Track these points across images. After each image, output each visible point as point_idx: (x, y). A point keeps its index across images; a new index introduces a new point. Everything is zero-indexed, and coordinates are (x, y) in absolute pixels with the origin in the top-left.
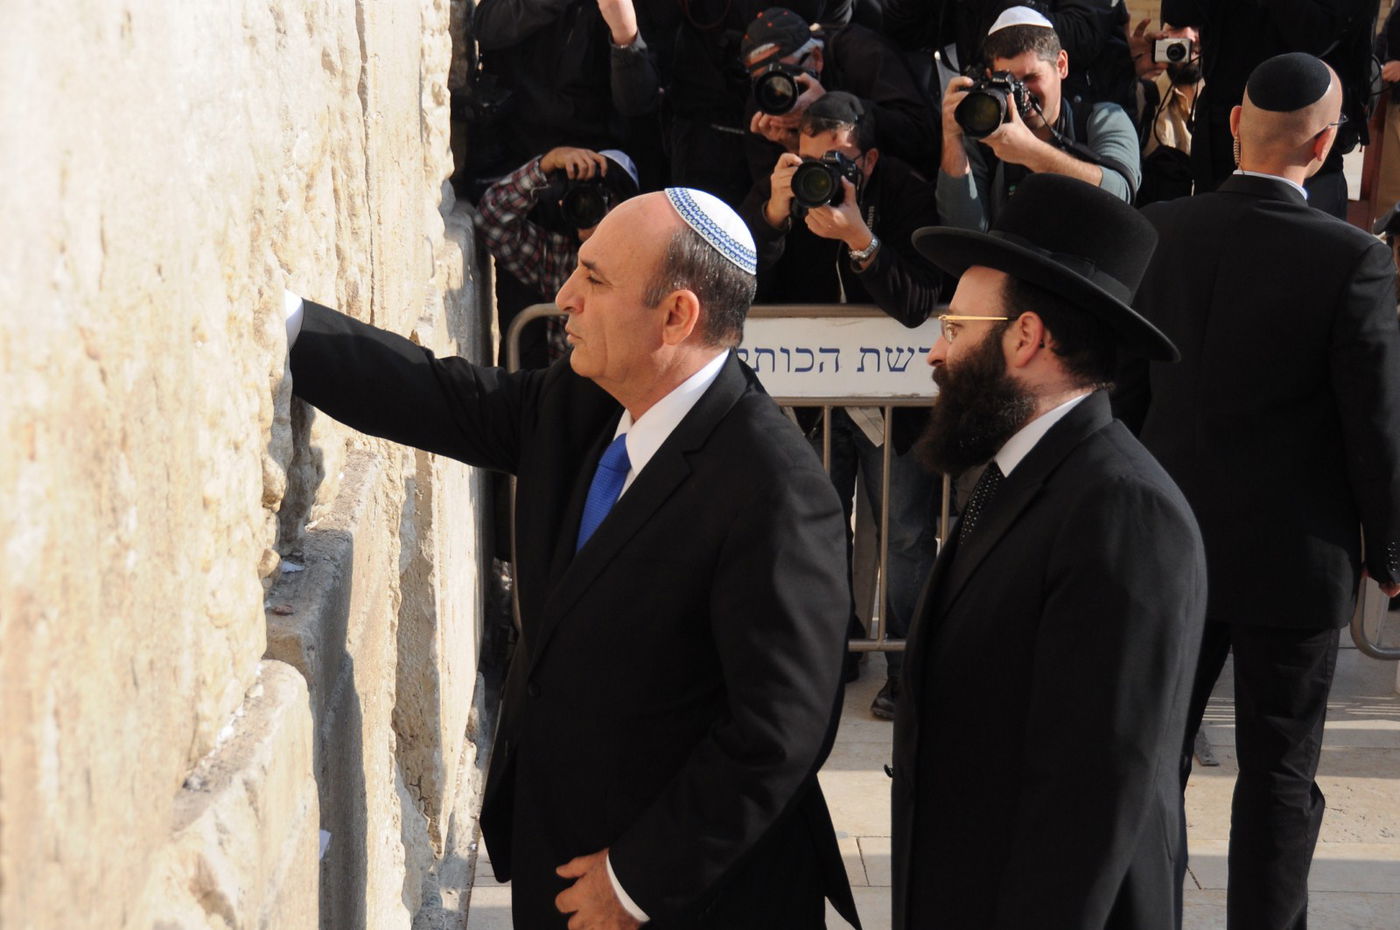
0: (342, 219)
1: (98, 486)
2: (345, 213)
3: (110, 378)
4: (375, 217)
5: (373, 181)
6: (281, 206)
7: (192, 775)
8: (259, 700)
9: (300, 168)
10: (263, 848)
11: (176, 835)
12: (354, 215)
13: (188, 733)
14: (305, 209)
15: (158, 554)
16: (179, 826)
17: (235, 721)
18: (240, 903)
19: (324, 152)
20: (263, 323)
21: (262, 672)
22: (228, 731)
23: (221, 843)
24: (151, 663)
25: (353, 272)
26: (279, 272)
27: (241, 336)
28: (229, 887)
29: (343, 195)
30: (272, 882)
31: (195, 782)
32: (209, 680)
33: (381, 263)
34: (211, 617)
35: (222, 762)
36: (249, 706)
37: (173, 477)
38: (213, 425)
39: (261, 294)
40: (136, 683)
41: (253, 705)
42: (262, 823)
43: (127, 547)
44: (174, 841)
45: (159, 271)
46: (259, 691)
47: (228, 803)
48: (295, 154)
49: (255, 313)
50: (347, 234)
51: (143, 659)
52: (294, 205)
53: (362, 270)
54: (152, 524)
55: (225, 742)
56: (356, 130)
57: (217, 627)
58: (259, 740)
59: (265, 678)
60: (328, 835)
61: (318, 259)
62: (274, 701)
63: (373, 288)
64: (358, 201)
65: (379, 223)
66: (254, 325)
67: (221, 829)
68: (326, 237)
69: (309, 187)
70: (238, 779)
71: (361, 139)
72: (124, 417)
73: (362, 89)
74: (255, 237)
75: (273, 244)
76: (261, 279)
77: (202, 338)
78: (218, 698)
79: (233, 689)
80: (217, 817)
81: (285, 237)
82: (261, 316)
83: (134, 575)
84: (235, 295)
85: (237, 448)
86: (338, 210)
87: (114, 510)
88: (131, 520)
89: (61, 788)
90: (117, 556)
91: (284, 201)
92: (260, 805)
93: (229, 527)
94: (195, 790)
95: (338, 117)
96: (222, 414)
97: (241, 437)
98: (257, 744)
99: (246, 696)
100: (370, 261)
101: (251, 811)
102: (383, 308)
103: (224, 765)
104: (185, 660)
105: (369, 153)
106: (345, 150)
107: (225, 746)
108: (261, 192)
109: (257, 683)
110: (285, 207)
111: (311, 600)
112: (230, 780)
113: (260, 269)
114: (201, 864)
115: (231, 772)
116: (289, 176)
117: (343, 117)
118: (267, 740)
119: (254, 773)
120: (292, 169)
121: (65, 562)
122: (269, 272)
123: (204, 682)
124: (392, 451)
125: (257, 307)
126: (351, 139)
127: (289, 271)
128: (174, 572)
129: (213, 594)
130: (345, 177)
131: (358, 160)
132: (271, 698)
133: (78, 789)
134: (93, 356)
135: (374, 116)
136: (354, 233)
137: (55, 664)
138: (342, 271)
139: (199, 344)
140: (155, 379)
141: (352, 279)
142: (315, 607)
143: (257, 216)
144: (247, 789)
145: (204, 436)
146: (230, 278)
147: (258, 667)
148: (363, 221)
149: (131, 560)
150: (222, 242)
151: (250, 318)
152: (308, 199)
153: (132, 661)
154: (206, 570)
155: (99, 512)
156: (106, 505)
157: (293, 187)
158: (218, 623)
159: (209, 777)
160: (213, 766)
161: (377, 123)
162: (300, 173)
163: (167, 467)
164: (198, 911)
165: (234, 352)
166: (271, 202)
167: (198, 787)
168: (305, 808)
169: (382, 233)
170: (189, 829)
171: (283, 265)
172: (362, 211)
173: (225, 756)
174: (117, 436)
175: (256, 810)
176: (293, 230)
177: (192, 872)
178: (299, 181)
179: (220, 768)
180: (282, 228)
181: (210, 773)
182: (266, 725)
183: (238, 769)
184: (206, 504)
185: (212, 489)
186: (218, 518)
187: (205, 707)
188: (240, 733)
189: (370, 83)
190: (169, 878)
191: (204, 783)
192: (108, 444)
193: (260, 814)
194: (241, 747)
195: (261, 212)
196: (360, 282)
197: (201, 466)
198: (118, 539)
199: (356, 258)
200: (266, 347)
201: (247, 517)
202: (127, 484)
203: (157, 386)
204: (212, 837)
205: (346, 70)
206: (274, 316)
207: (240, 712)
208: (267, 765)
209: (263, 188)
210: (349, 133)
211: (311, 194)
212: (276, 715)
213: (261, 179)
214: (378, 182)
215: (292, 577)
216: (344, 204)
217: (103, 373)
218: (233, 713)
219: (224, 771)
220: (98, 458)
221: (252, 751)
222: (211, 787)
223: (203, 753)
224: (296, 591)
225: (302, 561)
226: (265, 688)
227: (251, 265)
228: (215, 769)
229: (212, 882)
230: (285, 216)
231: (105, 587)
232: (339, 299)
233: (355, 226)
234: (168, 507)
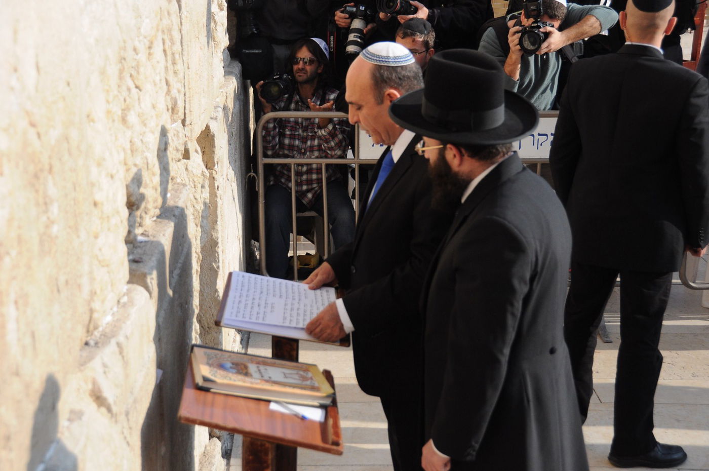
0: (168, 65)
1: (37, 191)
2: (170, 62)
3: (42, 137)
4: (186, 65)
5: (185, 47)
6: (136, 57)
7: (91, 339)
8: (125, 305)
9: (145, 37)
10: (127, 376)
11: (82, 368)
12: (175, 63)
13: (87, 318)
14: (148, 59)
15: (70, 227)
16: (82, 364)
17: (113, 314)
18: (115, 402)
19: (158, 30)
20: (126, 115)
21: (127, 290)
22: (109, 318)
23: (105, 373)
24: (67, 282)
25: (174, 92)
26: (134, 90)
27: (113, 121)
28: (109, 394)
29: (169, 52)
30: (132, 393)
31: (92, 343)
32: (98, 292)
33: (189, 89)
34: (100, 262)
35: (106, 333)
36: (120, 306)
37: (78, 189)
38: (99, 165)
39: (125, 100)
40: (58, 291)
41: (122, 306)
42: (126, 363)
43: (53, 222)
44: (81, 371)
45: (68, 84)
46: (125, 299)
47: (108, 353)
48: (142, 30)
49: (122, 110)
50: (171, 72)
51: (62, 279)
52: (142, 57)
53: (179, 92)
54: (66, 212)
55: (108, 324)
56: (175, 20)
57: (103, 266)
58: (124, 322)
59: (128, 293)
60: (161, 372)
61: (155, 85)
62: (132, 304)
63: (185, 101)
64: (177, 56)
65: (188, 68)
66: (122, 117)
67: (105, 365)
68: (160, 73)
69: (150, 48)
70: (113, 342)
71: (178, 25)
72: (50, 157)
74: (121, 71)
75: (131, 76)
76: (125, 93)
77: (93, 121)
78: (103, 301)
79: (111, 298)
80: (103, 360)
81: (138, 73)
82: (125, 112)
83: (57, 237)
84: (110, 100)
85: (112, 177)
86: (166, 61)
87: (46, 204)
88: (55, 209)
89: (19, 340)
90: (47, 227)
91: (137, 54)
92: (125, 354)
93: (108, 217)
94: (92, 347)
95: (166, 13)
96: (104, 159)
97: (114, 172)
98: (123, 325)
99: (119, 301)
100: (183, 87)
101: (120, 357)
102: (190, 111)
103: (107, 335)
104: (85, 281)
105: (183, 32)
106: (170, 30)
107: (108, 326)
108: (124, 49)
109: (124, 295)
110: (138, 57)
111: (152, 255)
112: (110, 342)
113: (124, 88)
114: (94, 383)
115: (110, 338)
116: (140, 41)
117: (169, 14)
118: (128, 323)
119: (121, 339)
120: (141, 38)
121: (19, 227)
122: (129, 90)
123: (95, 293)
124: (196, 184)
125: (123, 107)
126: (173, 25)
127: (140, 90)
128: (78, 237)
129: (100, 250)
130: (170, 44)
131: (176, 36)
132: (131, 302)
133: (28, 341)
134: (33, 125)
135: (185, 14)
136: (175, 73)
137: (14, 278)
138: (168, 92)
139: (92, 124)
140: (67, 139)
141: (174, 96)
142: (154, 259)
143: (123, 61)
144: (118, 347)
145: (94, 170)
146: (108, 91)
147: (125, 288)
148: (180, 67)
149: (55, 229)
150: (103, 72)
151: (120, 113)
152: (150, 54)
153: (57, 279)
154: (96, 237)
155: (37, 204)
156: (41, 201)
157: (142, 47)
158: (103, 264)
159: (99, 340)
160: (101, 335)
161: (186, 17)
162: (145, 41)
163: (74, 184)
164: (93, 406)
165: (110, 129)
166: (130, 54)
167: (93, 345)
168: (149, 357)
169: (190, 73)
170: (89, 365)
171: (137, 87)
172: (179, 62)
173: (107, 330)
174: (47, 167)
175: (123, 357)
176: (142, 70)
177: (90, 386)
178: (144, 44)
179: (105, 336)
180: (136, 68)
181: (100, 338)
182: (128, 315)
183: (113, 336)
184: (95, 204)
185: (98, 197)
186: (102, 212)
187: (96, 305)
188: (115, 319)
190: (79, 389)
191: (96, 343)
192: (42, 170)
193: (125, 359)
194: (115, 326)
195: (125, 59)
196: (178, 97)
197: (93, 185)
198: (48, 218)
199: (176, 86)
200: (128, 127)
201: (118, 212)
202: (52, 191)
203: (68, 142)
204: (100, 370)
206: (132, 112)
207: (115, 309)
208: (128, 335)
209: (125, 47)
210: (172, 22)
211: (152, 51)
212: (133, 311)
213: (124, 42)
214: (188, 47)
215: (143, 244)
216: (169, 57)
217: (39, 135)
218: (111, 309)
219: (106, 337)
220: (36, 176)
221: (121, 328)
222: (100, 345)
223: (96, 328)
224: (145, 251)
225: (148, 236)
226: (128, 298)
227: (119, 86)
228: (103, 337)
229: (100, 391)
230: (138, 62)
231: (41, 242)
232: (167, 106)
233: (175, 69)
234: (75, 204)
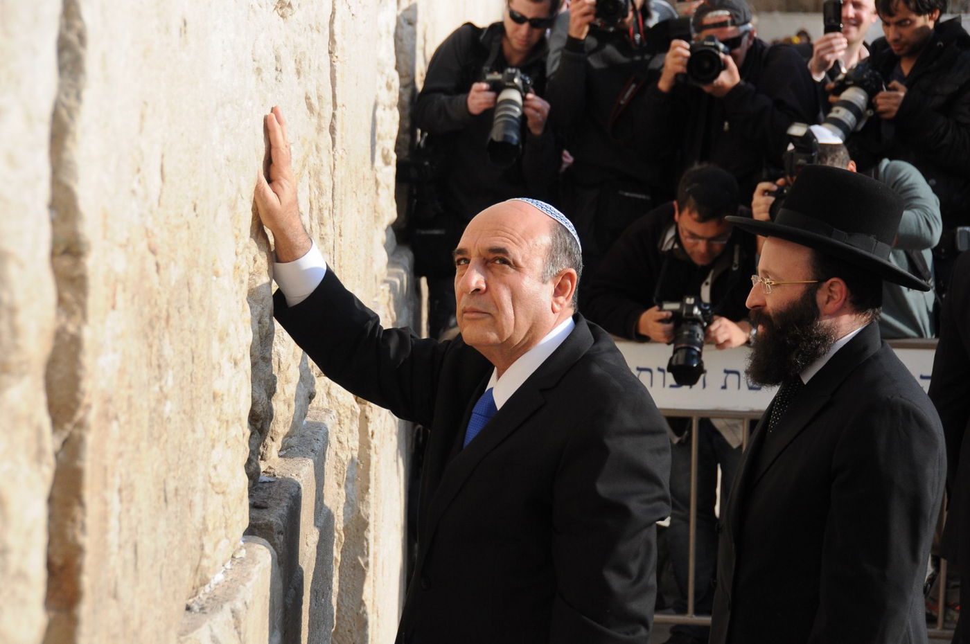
0: (313, 224)
1: (150, 346)
3: (162, 271)
4: (338, 231)
5: (337, 202)
7: (193, 602)
8: (242, 560)
11: (182, 638)
12: (322, 224)
15: (184, 412)
16: (184, 633)
17: (224, 572)
19: (304, 167)
21: (244, 543)
22: (219, 577)
24: (176, 490)
29: (315, 207)
31: (196, 608)
32: (210, 527)
33: (340, 267)
34: (213, 485)
35: (215, 596)
36: (235, 563)
37: (196, 360)
38: (221, 340)
39: (255, 261)
40: (166, 500)
41: (238, 563)
43: (166, 397)
44: (180, 642)
45: (195, 208)
46: (243, 554)
47: (220, 622)
49: (250, 274)
51: (171, 484)
54: (182, 389)
55: (218, 584)
56: (327, 160)
57: (217, 493)
58: (243, 584)
59: (246, 547)
62: (254, 561)
64: (326, 213)
65: (340, 235)
67: (215, 641)
70: (227, 607)
71: (330, 167)
72: (169, 302)
73: (332, 130)
77: (216, 274)
78: (215, 546)
79: (225, 546)
80: (212, 630)
82: (254, 277)
83: (169, 420)
84: (240, 250)
85: (236, 363)
87: (159, 366)
88: (170, 380)
89: (120, 547)
90: (159, 401)
92: (242, 630)
93: (227, 422)
94: (195, 613)
95: (314, 147)
96: (227, 335)
97: (239, 357)
98: (241, 586)
99: (233, 556)
100: (332, 262)
101: (236, 633)
103: (216, 598)
105: (335, 179)
106: (318, 173)
107: (217, 587)
109: (241, 549)
111: (281, 500)
112: (222, 607)
115: (222, 602)
117: (318, 148)
118: (249, 584)
119: (239, 605)
121: (130, 386)
125: (252, 271)
126: (322, 165)
128: (194, 431)
129: (215, 467)
130: (317, 193)
131: (327, 183)
132: (252, 559)
133: (129, 555)
134: (152, 251)
135: (340, 153)
136: (322, 238)
137: (121, 455)
140: (188, 284)
144: (233, 616)
145: (216, 344)
146: (237, 237)
147: (241, 539)
148: (328, 230)
149: (168, 408)
150: (233, 207)
153: (165, 482)
154: (213, 445)
155: (150, 365)
156: (155, 362)
158: (217, 489)
159: (206, 605)
160: (208, 598)
161: (342, 157)
163: (193, 352)
167: (198, 610)
169: (342, 243)
170: (191, 635)
172: (328, 222)
173: (217, 593)
174: (164, 314)
175: (239, 633)
179: (213, 599)
181: (206, 602)
182: (248, 574)
183: (227, 601)
184: (215, 396)
185: (219, 385)
186: (221, 410)
187: (208, 546)
188: (229, 579)
189: (338, 126)
191: (202, 609)
192: (158, 318)
193: (242, 636)
194: (229, 588)
197: (213, 365)
198: (161, 389)
201: (240, 419)
202: (168, 351)
203: (189, 290)
205: (322, 113)
207: (228, 566)
208: (248, 602)
210: (321, 161)
212: (255, 571)
214: (341, 203)
215: (267, 486)
216: (315, 213)
217: (157, 265)
218: (223, 566)
219: (216, 602)
220: (151, 325)
221: (238, 590)
222: (207, 610)
224: (270, 494)
225: (274, 476)
226: (246, 553)
228: (211, 600)
231: (151, 421)
233: (322, 233)
234: (192, 381)
